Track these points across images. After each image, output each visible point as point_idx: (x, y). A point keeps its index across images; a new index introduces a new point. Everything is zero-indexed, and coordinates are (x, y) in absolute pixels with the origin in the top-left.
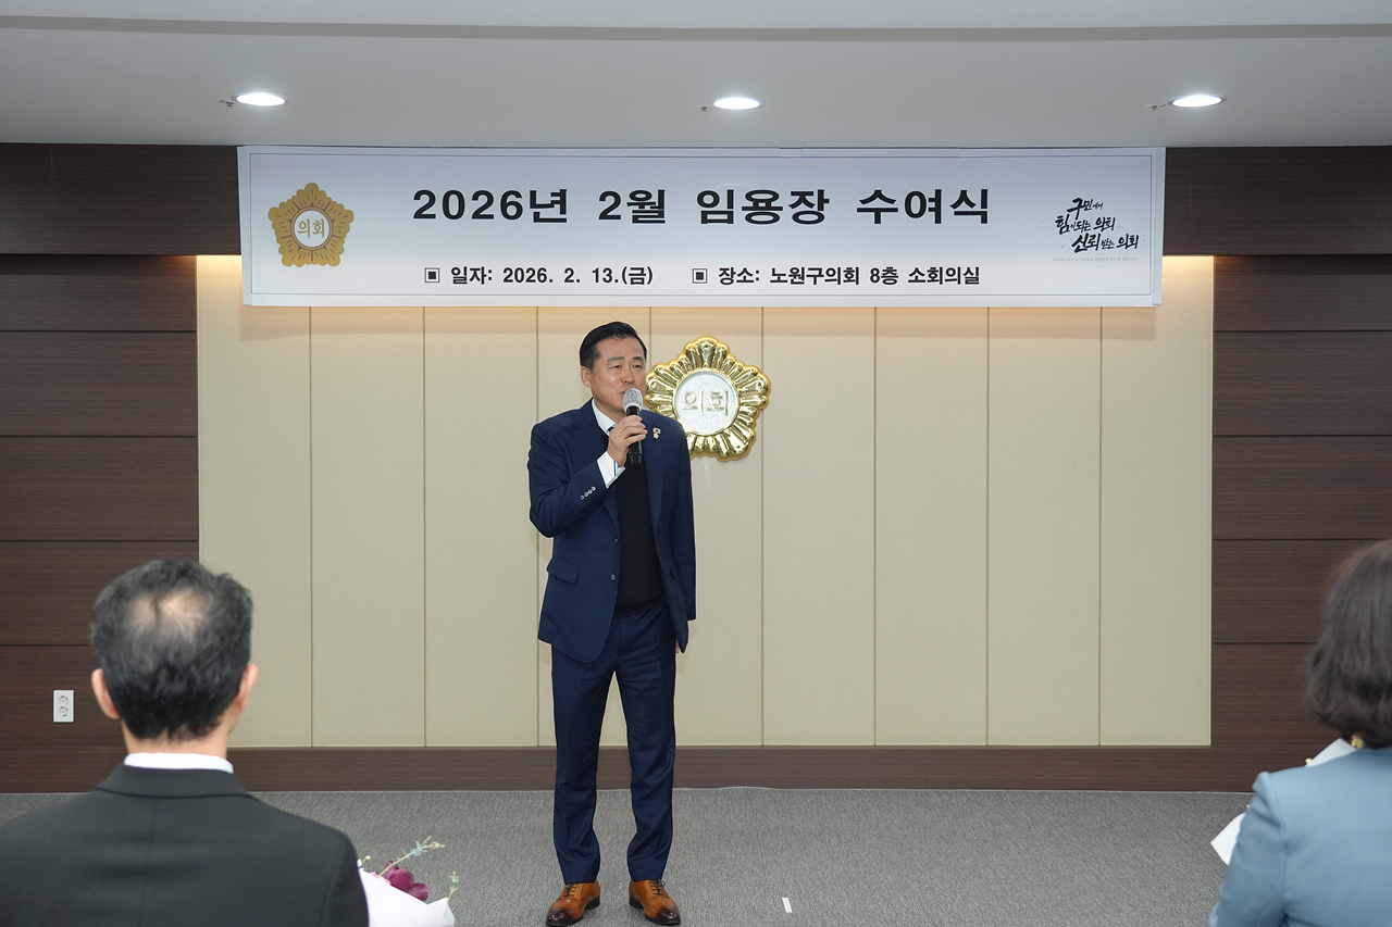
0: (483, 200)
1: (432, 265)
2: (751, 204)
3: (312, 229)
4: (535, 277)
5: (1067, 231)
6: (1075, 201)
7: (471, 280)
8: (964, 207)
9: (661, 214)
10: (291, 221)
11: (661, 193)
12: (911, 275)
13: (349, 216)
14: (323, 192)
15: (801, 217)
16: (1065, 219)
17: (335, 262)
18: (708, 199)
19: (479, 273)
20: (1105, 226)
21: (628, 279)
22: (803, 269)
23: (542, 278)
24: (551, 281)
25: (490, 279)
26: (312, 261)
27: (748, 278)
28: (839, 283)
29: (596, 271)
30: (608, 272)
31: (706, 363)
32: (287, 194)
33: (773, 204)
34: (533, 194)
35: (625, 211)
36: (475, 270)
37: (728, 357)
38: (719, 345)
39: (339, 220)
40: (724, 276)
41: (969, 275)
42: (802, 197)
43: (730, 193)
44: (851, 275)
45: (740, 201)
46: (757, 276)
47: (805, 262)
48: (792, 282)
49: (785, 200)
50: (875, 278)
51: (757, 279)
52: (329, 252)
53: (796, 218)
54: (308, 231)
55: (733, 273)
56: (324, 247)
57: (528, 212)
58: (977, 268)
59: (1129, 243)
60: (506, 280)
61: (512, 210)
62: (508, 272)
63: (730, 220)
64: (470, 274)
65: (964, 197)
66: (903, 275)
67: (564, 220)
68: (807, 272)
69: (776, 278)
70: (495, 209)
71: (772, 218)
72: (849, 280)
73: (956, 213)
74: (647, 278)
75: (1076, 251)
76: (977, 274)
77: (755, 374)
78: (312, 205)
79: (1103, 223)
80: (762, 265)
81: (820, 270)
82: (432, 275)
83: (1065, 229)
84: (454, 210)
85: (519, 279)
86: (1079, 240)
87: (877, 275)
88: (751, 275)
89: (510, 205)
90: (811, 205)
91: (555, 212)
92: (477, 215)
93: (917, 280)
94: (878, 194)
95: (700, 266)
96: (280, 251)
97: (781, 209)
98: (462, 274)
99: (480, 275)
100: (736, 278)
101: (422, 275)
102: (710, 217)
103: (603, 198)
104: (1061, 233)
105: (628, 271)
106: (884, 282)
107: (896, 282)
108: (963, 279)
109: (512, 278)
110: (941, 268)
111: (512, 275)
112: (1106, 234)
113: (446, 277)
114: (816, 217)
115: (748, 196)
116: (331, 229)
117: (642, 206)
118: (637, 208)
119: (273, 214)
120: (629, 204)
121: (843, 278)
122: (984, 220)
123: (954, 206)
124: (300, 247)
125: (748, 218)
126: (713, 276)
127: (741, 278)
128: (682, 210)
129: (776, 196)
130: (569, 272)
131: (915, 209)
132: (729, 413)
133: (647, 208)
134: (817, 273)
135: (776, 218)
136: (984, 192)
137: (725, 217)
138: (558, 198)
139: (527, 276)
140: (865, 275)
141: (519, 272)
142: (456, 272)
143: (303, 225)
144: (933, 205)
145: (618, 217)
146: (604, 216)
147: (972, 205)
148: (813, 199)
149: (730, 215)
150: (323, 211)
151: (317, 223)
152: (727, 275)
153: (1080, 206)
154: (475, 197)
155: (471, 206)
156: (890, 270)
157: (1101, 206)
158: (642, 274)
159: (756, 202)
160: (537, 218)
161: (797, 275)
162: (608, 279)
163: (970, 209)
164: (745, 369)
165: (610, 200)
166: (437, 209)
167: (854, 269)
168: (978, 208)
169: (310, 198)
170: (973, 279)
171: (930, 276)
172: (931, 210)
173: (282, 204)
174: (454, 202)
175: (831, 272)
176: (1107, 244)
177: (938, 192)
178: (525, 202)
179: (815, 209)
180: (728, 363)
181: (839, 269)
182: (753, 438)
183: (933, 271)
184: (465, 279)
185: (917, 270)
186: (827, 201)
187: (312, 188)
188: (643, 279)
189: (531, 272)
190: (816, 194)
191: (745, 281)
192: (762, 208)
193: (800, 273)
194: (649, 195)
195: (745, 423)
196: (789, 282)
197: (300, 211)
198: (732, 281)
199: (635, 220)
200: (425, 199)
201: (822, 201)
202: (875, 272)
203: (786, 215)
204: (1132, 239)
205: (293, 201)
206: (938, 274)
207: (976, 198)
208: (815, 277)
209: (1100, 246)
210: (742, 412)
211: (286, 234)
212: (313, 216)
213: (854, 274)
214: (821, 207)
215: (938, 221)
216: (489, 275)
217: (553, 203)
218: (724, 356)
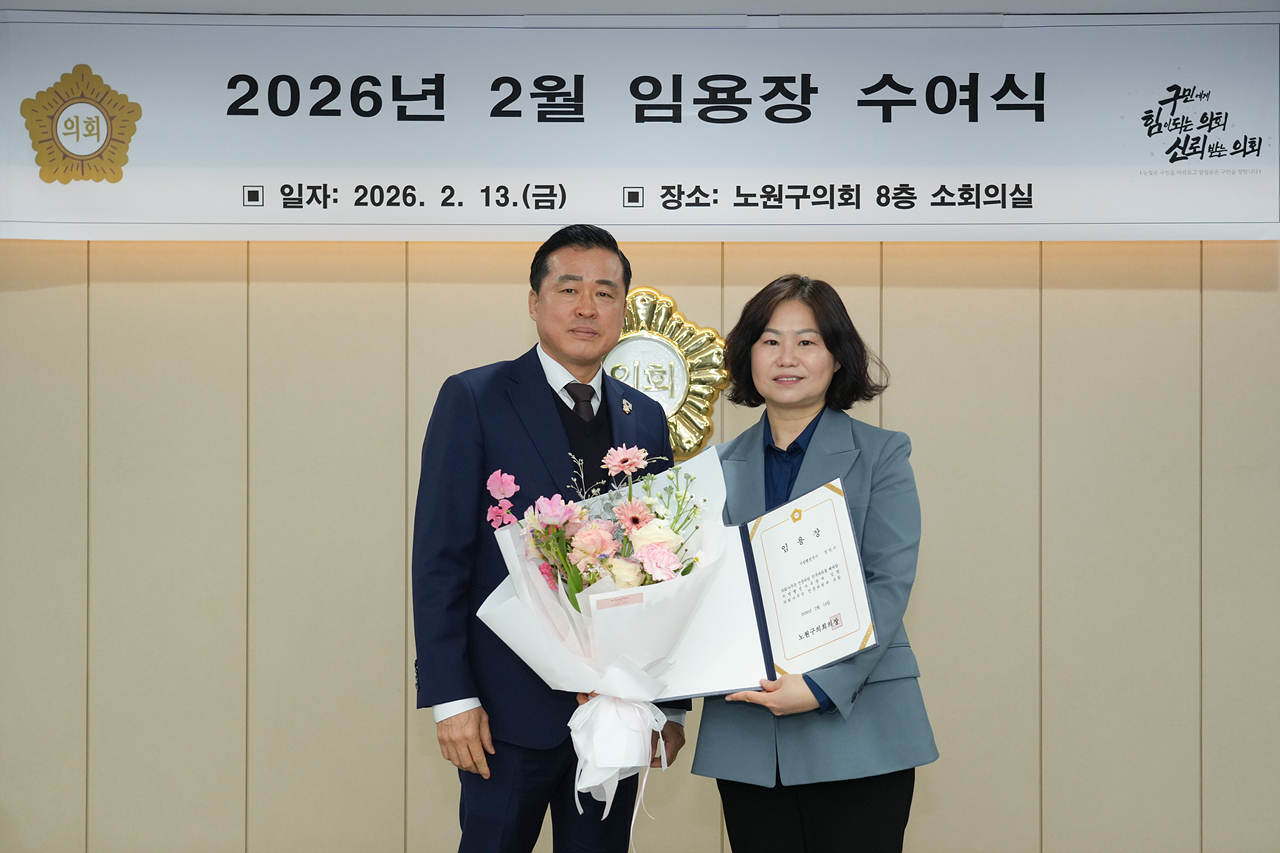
0: (326, 88)
1: (253, 181)
2: (706, 95)
3: (83, 130)
4: (399, 199)
5: (1159, 131)
6: (1170, 89)
7: (309, 202)
8: (1010, 98)
9: (579, 110)
10: (52, 118)
11: (579, 80)
12: (935, 195)
13: (135, 111)
14: (98, 79)
15: (778, 114)
16: (1155, 114)
17: (115, 176)
18: (646, 88)
19: (320, 193)
20: (1214, 124)
21: (531, 201)
22: (780, 186)
23: (409, 200)
24: (422, 204)
25: (335, 201)
26: (83, 175)
27: (703, 200)
28: (832, 207)
29: (487, 190)
30: (502, 191)
31: (643, 324)
32: (48, 80)
33: (739, 95)
34: (397, 80)
35: (528, 105)
36: (314, 189)
37: (674, 316)
38: (661, 299)
39: (121, 116)
40: (669, 197)
41: (1017, 195)
42: (779, 84)
43: (677, 80)
44: (850, 195)
45: (691, 91)
46: (715, 196)
47: (783, 177)
48: (765, 206)
49: (755, 89)
50: (883, 200)
51: (715, 201)
52: (107, 163)
53: (770, 114)
54: (77, 132)
55: (681, 193)
56: (100, 156)
57: (390, 107)
58: (1030, 186)
59: (1248, 149)
60: (358, 203)
61: (366, 104)
62: (361, 191)
63: (677, 118)
64: (307, 194)
65: (1010, 84)
66: (924, 195)
67: (441, 118)
68: (786, 192)
69: (741, 200)
70: (343, 102)
71: (735, 115)
72: (846, 203)
73: (1000, 107)
74: (558, 201)
75: (1172, 161)
76: (1030, 194)
77: (712, 340)
78: (82, 96)
79: (1210, 121)
80: (722, 181)
81: (805, 188)
82: (253, 196)
83: (1155, 129)
84: (284, 102)
85: (377, 200)
86: (1177, 144)
87: (886, 195)
88: (706, 196)
89: (364, 96)
90: (792, 96)
91: (428, 106)
92: (317, 110)
93: (943, 203)
94: (887, 80)
95: (634, 182)
96: (38, 161)
97: (748, 101)
98: (295, 195)
99: (321, 195)
100: (685, 200)
101: (238, 196)
102: (648, 113)
103: (496, 86)
104: (1150, 134)
105: (532, 190)
106: (896, 205)
107: (913, 205)
108: (1009, 200)
109: (367, 199)
110: (978, 186)
111: (366, 196)
112: (1215, 136)
113: (273, 198)
114: (798, 114)
115: (703, 84)
116: (110, 130)
117: (551, 98)
118: (544, 100)
119: (27, 107)
120: (533, 95)
121: (837, 199)
122: (1040, 117)
123: (997, 97)
124: (66, 155)
125: (703, 115)
126: (653, 197)
127: (692, 200)
128: (608, 102)
129: (742, 84)
130: (448, 192)
131: (941, 99)
132: (676, 394)
133: (559, 100)
134: (800, 192)
135: (743, 115)
136: (1040, 78)
137: (669, 113)
138: (432, 87)
139: (387, 197)
140: (869, 196)
141: (377, 191)
142: (287, 190)
143: (69, 124)
144: (965, 95)
145: (518, 114)
146: (498, 111)
147: (1022, 95)
148: (795, 88)
149: (677, 110)
150: (98, 104)
151: (89, 122)
152: (672, 196)
153: (1177, 97)
154: (315, 85)
155: (309, 98)
156: (904, 188)
157: (1207, 95)
158: (552, 194)
159: (714, 91)
160: (402, 115)
161: (772, 196)
162: (502, 201)
163: (1018, 101)
164: (698, 333)
165: (506, 90)
166: (260, 101)
167: (853, 187)
168: (1030, 99)
169: (81, 85)
170: (1022, 202)
171: (962, 196)
172: (963, 102)
173: (40, 94)
174: (284, 89)
175: (820, 192)
176: (1216, 151)
177: (974, 77)
178: (385, 91)
179: (798, 101)
180: (674, 324)
181: (832, 187)
182: (709, 429)
183: (966, 189)
184: (300, 201)
185: (943, 188)
186: (815, 90)
187: (82, 71)
188: (552, 202)
189: (393, 192)
190: (799, 80)
191: (697, 203)
192: (722, 101)
193: (776, 192)
194: (561, 83)
195: (699, 409)
196: (761, 205)
197: (66, 103)
198: (680, 205)
199: (542, 117)
200: (243, 88)
201: (808, 90)
202: (883, 191)
203: (757, 110)
204: (1253, 143)
205: (55, 90)
206: (974, 193)
207: (1027, 85)
208: (797, 198)
209: (1207, 153)
210: (695, 394)
211: (45, 137)
212: (83, 111)
213: (854, 194)
214: (805, 99)
215: (973, 117)
216: (333, 196)
217: (426, 93)
218: (669, 315)
